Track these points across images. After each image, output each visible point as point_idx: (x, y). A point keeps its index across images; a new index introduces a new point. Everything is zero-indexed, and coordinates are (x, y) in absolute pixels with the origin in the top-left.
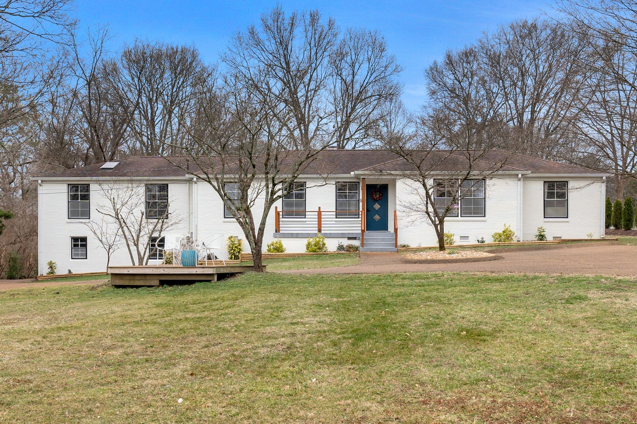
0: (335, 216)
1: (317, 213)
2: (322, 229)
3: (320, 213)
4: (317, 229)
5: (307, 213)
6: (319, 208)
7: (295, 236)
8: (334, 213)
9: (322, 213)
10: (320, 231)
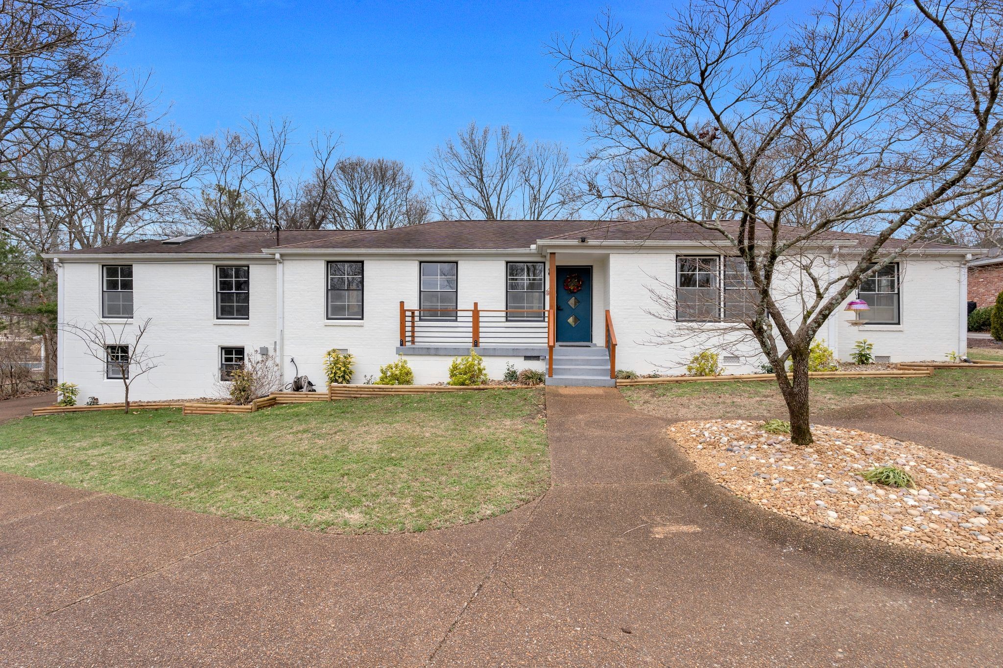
0: (504, 319)
1: (471, 314)
2: (481, 340)
3: (476, 313)
4: (471, 340)
5: (459, 314)
6: (476, 304)
7: (432, 352)
8: (504, 314)
9: (481, 314)
10: (476, 343)
